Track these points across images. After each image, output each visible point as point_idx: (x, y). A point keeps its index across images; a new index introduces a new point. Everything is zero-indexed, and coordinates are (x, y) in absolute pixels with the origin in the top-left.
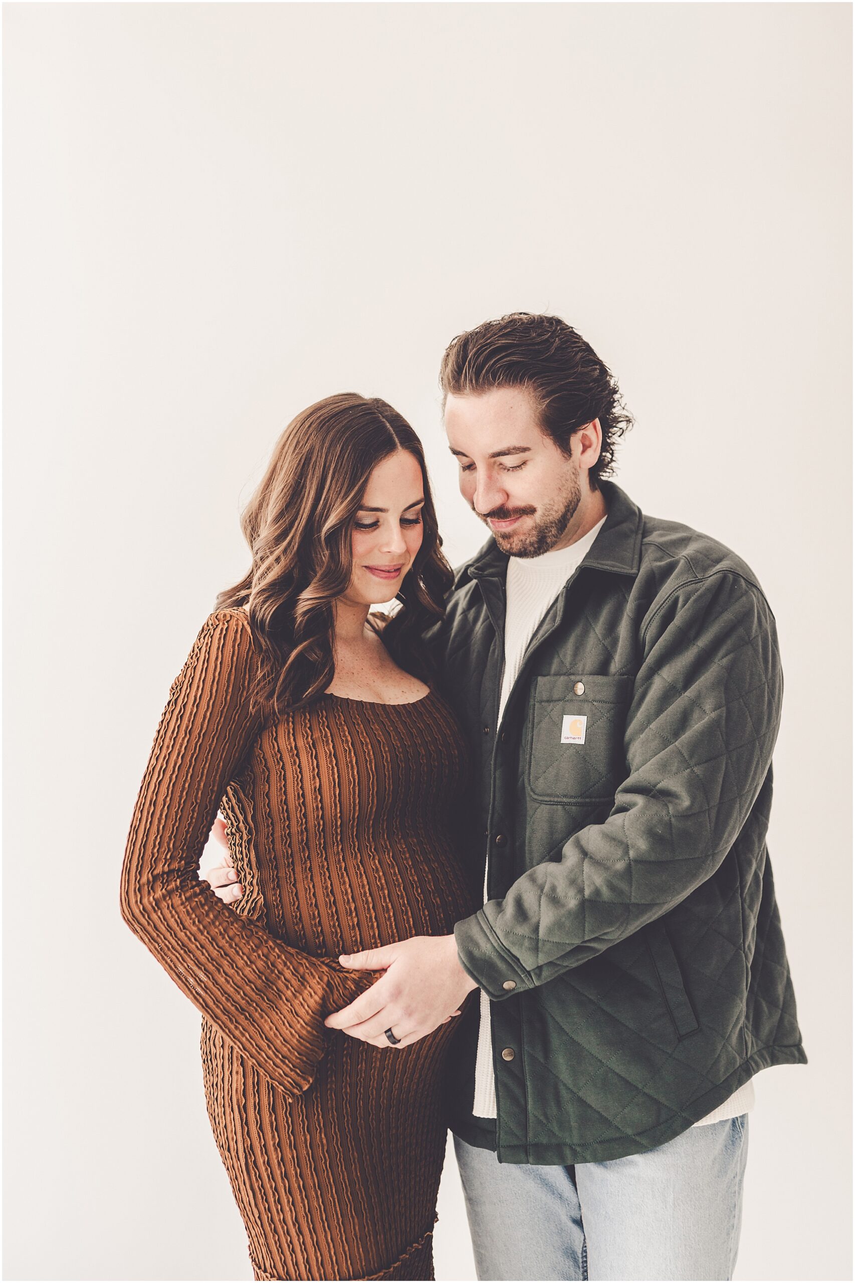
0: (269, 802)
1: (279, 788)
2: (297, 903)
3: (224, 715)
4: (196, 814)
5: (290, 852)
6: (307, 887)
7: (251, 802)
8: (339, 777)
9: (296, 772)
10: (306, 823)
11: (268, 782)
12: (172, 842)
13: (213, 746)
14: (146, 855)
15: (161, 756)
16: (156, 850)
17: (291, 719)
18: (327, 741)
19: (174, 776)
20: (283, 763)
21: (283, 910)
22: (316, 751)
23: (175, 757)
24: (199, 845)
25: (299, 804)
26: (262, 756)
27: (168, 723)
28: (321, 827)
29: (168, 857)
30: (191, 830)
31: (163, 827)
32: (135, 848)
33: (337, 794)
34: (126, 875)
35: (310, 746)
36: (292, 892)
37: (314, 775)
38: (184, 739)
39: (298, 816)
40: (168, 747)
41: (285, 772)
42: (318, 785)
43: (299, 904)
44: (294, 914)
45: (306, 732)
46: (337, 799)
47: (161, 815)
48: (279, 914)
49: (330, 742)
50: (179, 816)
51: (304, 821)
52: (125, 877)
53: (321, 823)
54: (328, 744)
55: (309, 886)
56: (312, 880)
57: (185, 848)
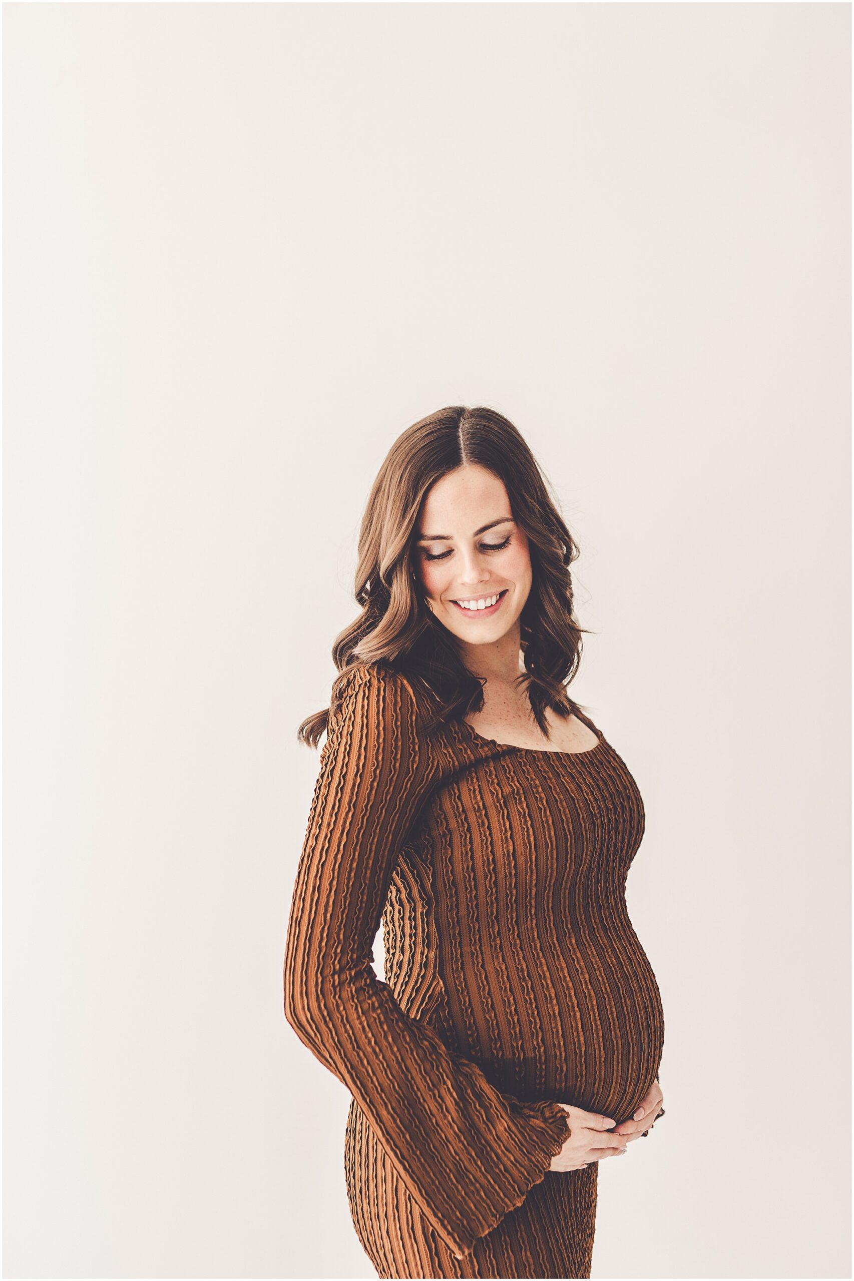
0: (453, 868)
1: (464, 852)
2: (487, 988)
3: (393, 784)
4: (365, 898)
5: (477, 927)
6: (499, 969)
7: (429, 868)
8: (535, 839)
9: (485, 834)
10: (496, 892)
11: (451, 845)
12: (342, 932)
13: (382, 819)
14: (312, 950)
15: (321, 835)
16: (324, 944)
17: (474, 774)
18: (520, 799)
19: (339, 856)
20: (468, 824)
21: (469, 996)
22: (508, 810)
23: (338, 835)
24: (370, 933)
25: (489, 870)
26: (442, 817)
27: (326, 798)
28: (514, 898)
29: (339, 950)
30: (361, 916)
31: (331, 916)
32: (300, 943)
33: (534, 859)
34: (290, 975)
35: (500, 805)
36: (480, 975)
37: (506, 838)
38: (347, 813)
39: (488, 885)
40: (329, 825)
41: (471, 834)
42: (511, 848)
43: (489, 988)
44: (484, 1000)
45: (495, 789)
46: (534, 864)
47: (328, 902)
48: (465, 1001)
49: (523, 799)
50: (348, 902)
51: (494, 890)
52: (290, 978)
53: (514, 892)
54: (521, 803)
55: (501, 968)
56: (503, 960)
57: (356, 937)
